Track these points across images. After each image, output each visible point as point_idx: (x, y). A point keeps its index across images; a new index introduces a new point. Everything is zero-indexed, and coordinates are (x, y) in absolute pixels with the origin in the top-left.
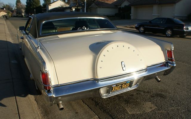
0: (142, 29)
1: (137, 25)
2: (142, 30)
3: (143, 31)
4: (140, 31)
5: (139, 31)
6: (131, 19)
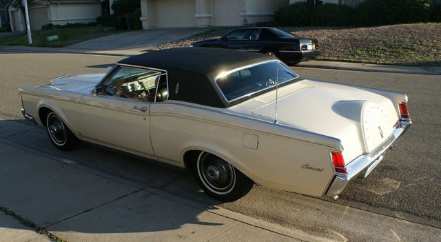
6: (142, 28)
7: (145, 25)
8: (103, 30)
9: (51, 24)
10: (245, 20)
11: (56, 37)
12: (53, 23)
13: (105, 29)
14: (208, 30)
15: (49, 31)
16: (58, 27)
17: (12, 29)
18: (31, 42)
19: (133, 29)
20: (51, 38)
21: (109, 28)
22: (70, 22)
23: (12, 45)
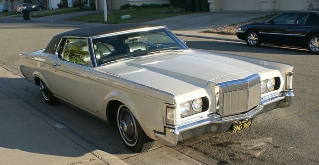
0: (253, 37)
1: (240, 29)
2: (253, 40)
3: (255, 42)
4: (249, 42)
5: (247, 42)
6: (210, 10)
7: (212, 7)
8: (172, 12)
9: (129, 4)
10: (310, 5)
11: (128, 16)
12: (130, 3)
13: (175, 10)
14: (269, 14)
15: (125, 11)
16: (134, 7)
17: (96, 8)
18: (106, 20)
19: (201, 11)
20: (124, 17)
21: (179, 10)
22: (146, 3)
23: (90, 22)
